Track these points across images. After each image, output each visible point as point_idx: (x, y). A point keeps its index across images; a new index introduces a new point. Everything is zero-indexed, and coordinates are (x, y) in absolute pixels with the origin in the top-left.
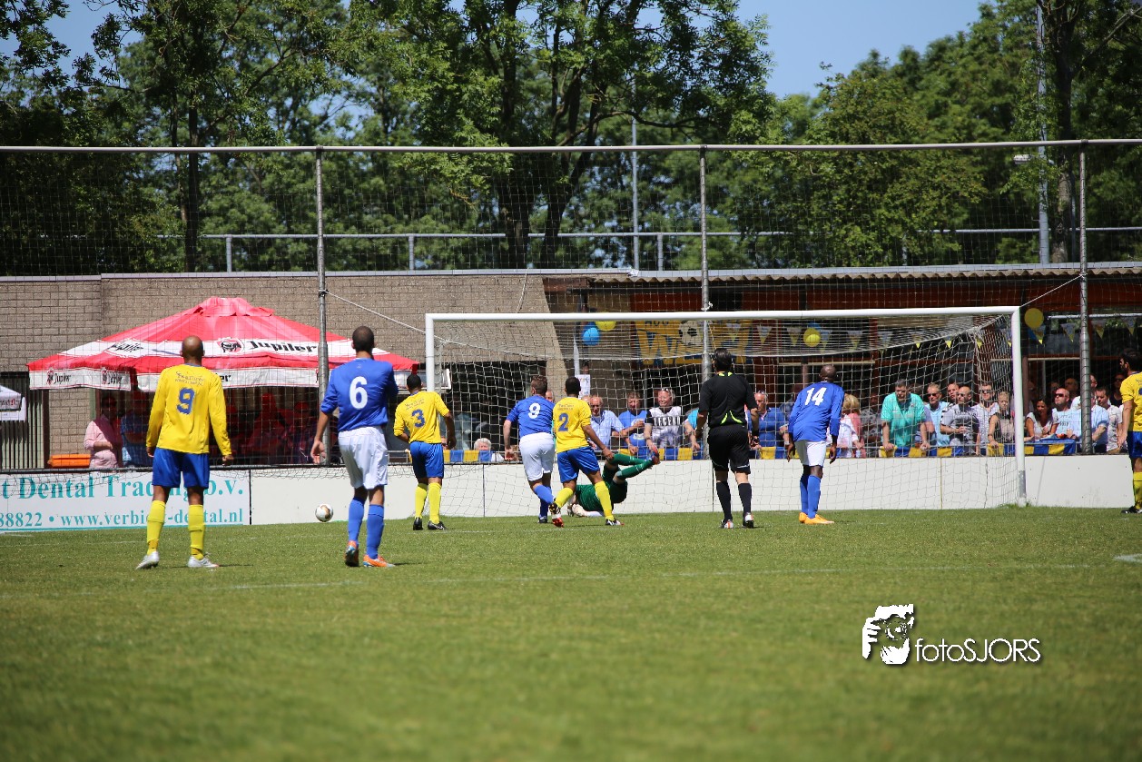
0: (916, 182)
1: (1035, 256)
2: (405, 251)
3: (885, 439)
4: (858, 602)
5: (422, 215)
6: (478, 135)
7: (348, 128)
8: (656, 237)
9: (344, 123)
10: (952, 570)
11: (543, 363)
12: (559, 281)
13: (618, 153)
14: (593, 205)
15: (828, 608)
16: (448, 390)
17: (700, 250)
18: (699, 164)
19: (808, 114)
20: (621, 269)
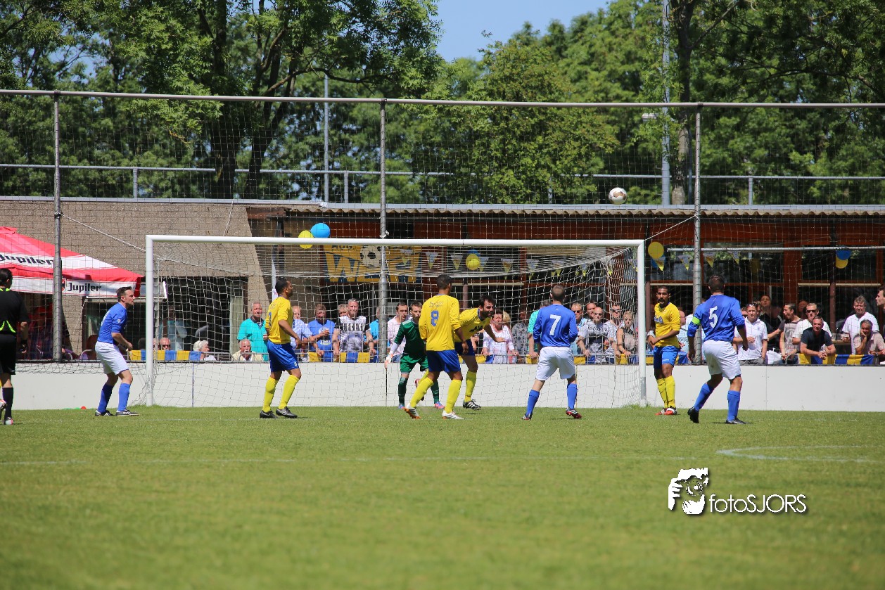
0: (561, 134)
1: (657, 198)
2: (129, 181)
3: (530, 349)
4: (504, 486)
5: (144, 151)
6: (192, 84)
7: (82, 76)
8: (343, 174)
9: (79, 70)
10: (582, 460)
11: (245, 279)
12: (261, 210)
13: (313, 103)
14: (291, 147)
15: (478, 490)
16: (165, 300)
17: (380, 189)
18: (380, 114)
19: (472, 75)
20: (314, 201)
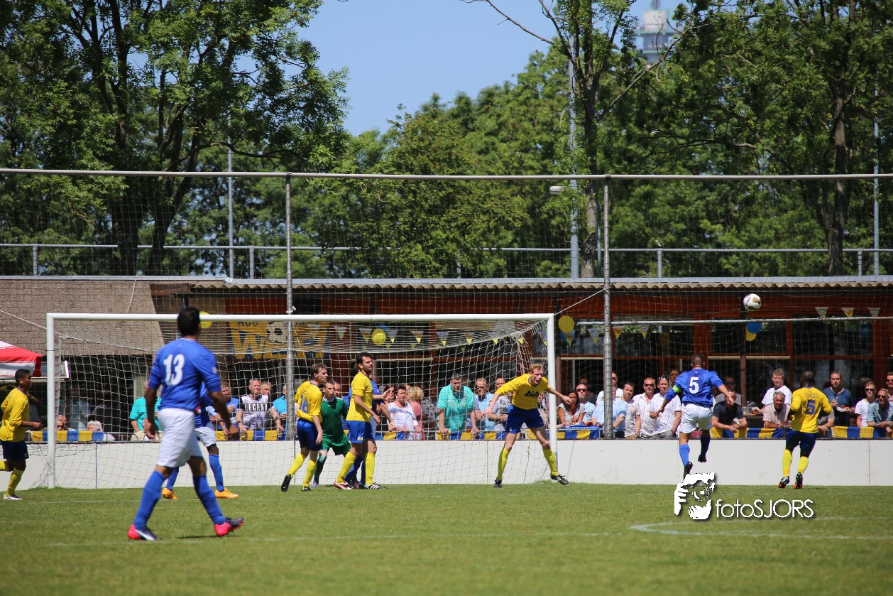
0: (469, 207)
1: (567, 272)
2: (29, 259)
3: (440, 425)
4: (415, 564)
5: (45, 228)
6: (96, 162)
10: (494, 537)
11: (149, 357)
12: (165, 287)
13: (215, 178)
14: (195, 221)
16: (66, 379)
17: (286, 263)
18: (284, 188)
19: (378, 147)
20: (218, 277)
